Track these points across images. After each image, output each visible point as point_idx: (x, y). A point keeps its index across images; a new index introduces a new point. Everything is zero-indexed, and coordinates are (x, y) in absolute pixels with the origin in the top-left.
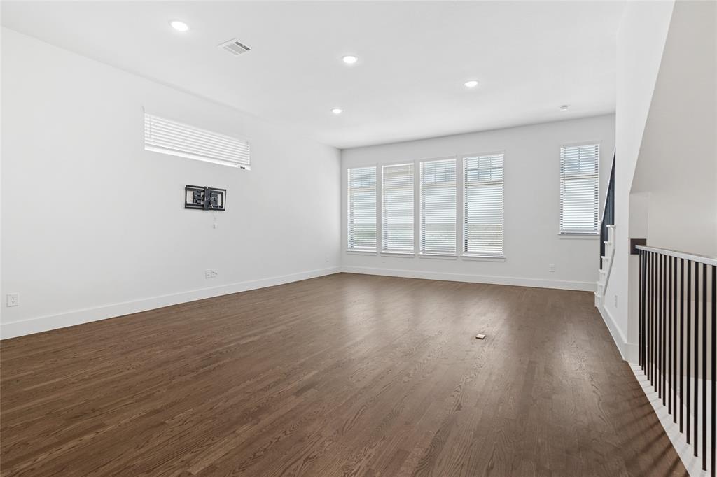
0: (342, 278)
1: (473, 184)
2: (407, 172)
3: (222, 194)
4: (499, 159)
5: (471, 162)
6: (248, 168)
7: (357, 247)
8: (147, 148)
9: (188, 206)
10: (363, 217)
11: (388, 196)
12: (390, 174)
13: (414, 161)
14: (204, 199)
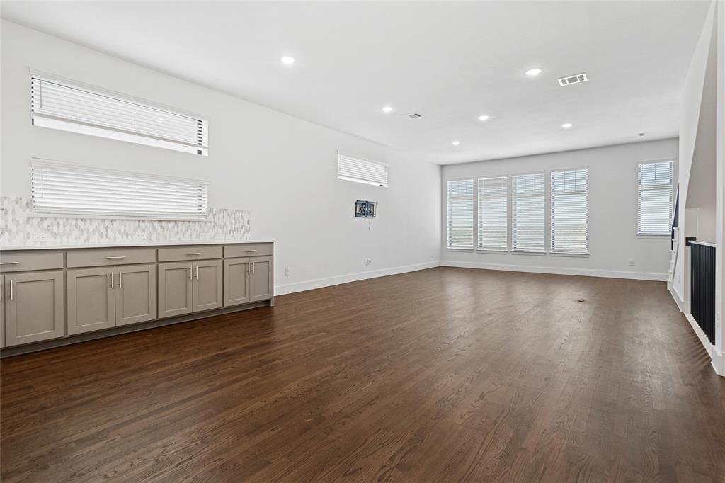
0: (442, 269)
1: (559, 194)
2: (501, 184)
3: (373, 205)
4: (583, 173)
5: (557, 176)
6: (385, 186)
7: (455, 245)
8: (339, 178)
9: (356, 215)
10: (461, 219)
11: (484, 204)
12: (485, 186)
13: (507, 175)
14: (364, 209)
